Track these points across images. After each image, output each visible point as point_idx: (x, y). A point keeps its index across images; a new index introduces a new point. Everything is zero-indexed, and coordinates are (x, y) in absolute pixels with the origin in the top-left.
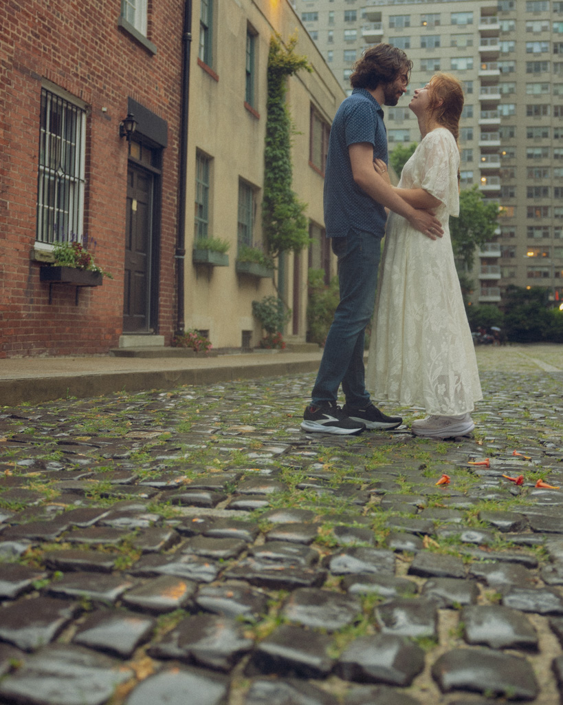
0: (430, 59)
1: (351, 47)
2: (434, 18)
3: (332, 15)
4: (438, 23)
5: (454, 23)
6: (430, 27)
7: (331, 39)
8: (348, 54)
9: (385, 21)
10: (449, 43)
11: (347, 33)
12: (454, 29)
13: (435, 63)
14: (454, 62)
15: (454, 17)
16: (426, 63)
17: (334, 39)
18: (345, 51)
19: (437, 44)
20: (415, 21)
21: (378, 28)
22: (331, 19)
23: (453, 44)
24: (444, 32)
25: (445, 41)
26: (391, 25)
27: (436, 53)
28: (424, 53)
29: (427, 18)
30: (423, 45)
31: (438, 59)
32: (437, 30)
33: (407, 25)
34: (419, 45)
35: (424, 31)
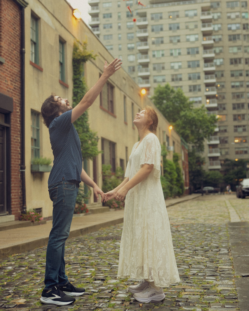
0: (175, 36)
1: (130, 31)
2: (176, 14)
3: (120, 14)
4: (178, 16)
5: (187, 16)
6: (174, 19)
7: (119, 27)
8: (129, 35)
9: (149, 16)
10: (184, 27)
11: (129, 24)
12: (187, 19)
13: (178, 38)
14: (188, 37)
15: (187, 12)
16: (173, 39)
17: (122, 28)
18: (128, 33)
19: (178, 28)
20: (165, 16)
21: (145, 20)
22: (119, 17)
23: (187, 28)
24: (182, 21)
25: (182, 26)
26: (152, 19)
27: (178, 32)
28: (171, 33)
29: (172, 14)
30: (170, 29)
31: (179, 36)
32: (178, 20)
33: (161, 18)
34: (168, 29)
35: (171, 21)
